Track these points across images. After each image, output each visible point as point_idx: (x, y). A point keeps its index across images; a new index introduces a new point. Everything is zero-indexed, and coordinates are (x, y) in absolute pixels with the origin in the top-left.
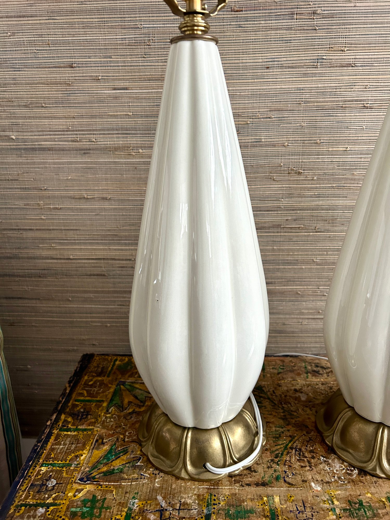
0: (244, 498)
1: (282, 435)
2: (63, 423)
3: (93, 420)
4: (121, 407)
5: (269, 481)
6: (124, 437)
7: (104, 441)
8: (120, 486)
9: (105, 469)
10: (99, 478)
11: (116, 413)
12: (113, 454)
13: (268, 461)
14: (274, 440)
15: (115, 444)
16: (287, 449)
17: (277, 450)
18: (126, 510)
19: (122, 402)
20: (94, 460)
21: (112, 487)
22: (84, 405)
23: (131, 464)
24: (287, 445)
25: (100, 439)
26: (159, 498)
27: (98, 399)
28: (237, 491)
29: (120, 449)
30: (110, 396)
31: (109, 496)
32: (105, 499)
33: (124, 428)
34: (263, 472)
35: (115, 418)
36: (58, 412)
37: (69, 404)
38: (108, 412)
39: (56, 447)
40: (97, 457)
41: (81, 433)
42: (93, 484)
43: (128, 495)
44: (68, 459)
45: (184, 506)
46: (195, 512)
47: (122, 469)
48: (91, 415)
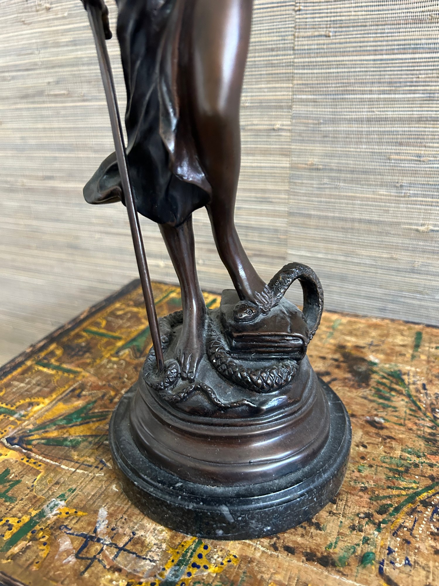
0: (266, 576)
1: (412, 470)
2: (47, 354)
3: (88, 361)
4: (140, 352)
5: (340, 559)
6: (116, 395)
7: (84, 393)
8: (55, 470)
9: (54, 434)
10: (35, 446)
11: (128, 359)
12: (83, 415)
13: (358, 515)
14: (391, 474)
15: (95, 402)
16: (413, 503)
17: (389, 497)
18: (34, 513)
20: (50, 416)
21: (43, 465)
22: (92, 338)
23: (96, 440)
24: (418, 494)
25: (79, 388)
26: (103, 512)
27: (117, 334)
28: (258, 555)
29: (96, 411)
30: (134, 334)
31: (27, 480)
32: (18, 482)
33: (124, 382)
34: (335, 533)
35: (122, 364)
36: (51, 339)
37: (73, 333)
38: (117, 354)
39: (16, 383)
40: (58, 413)
41: (60, 373)
42: (21, 452)
43: (56, 488)
44: (18, 404)
45: (135, 544)
46: (147, 565)
47: (78, 443)
48: (91, 353)
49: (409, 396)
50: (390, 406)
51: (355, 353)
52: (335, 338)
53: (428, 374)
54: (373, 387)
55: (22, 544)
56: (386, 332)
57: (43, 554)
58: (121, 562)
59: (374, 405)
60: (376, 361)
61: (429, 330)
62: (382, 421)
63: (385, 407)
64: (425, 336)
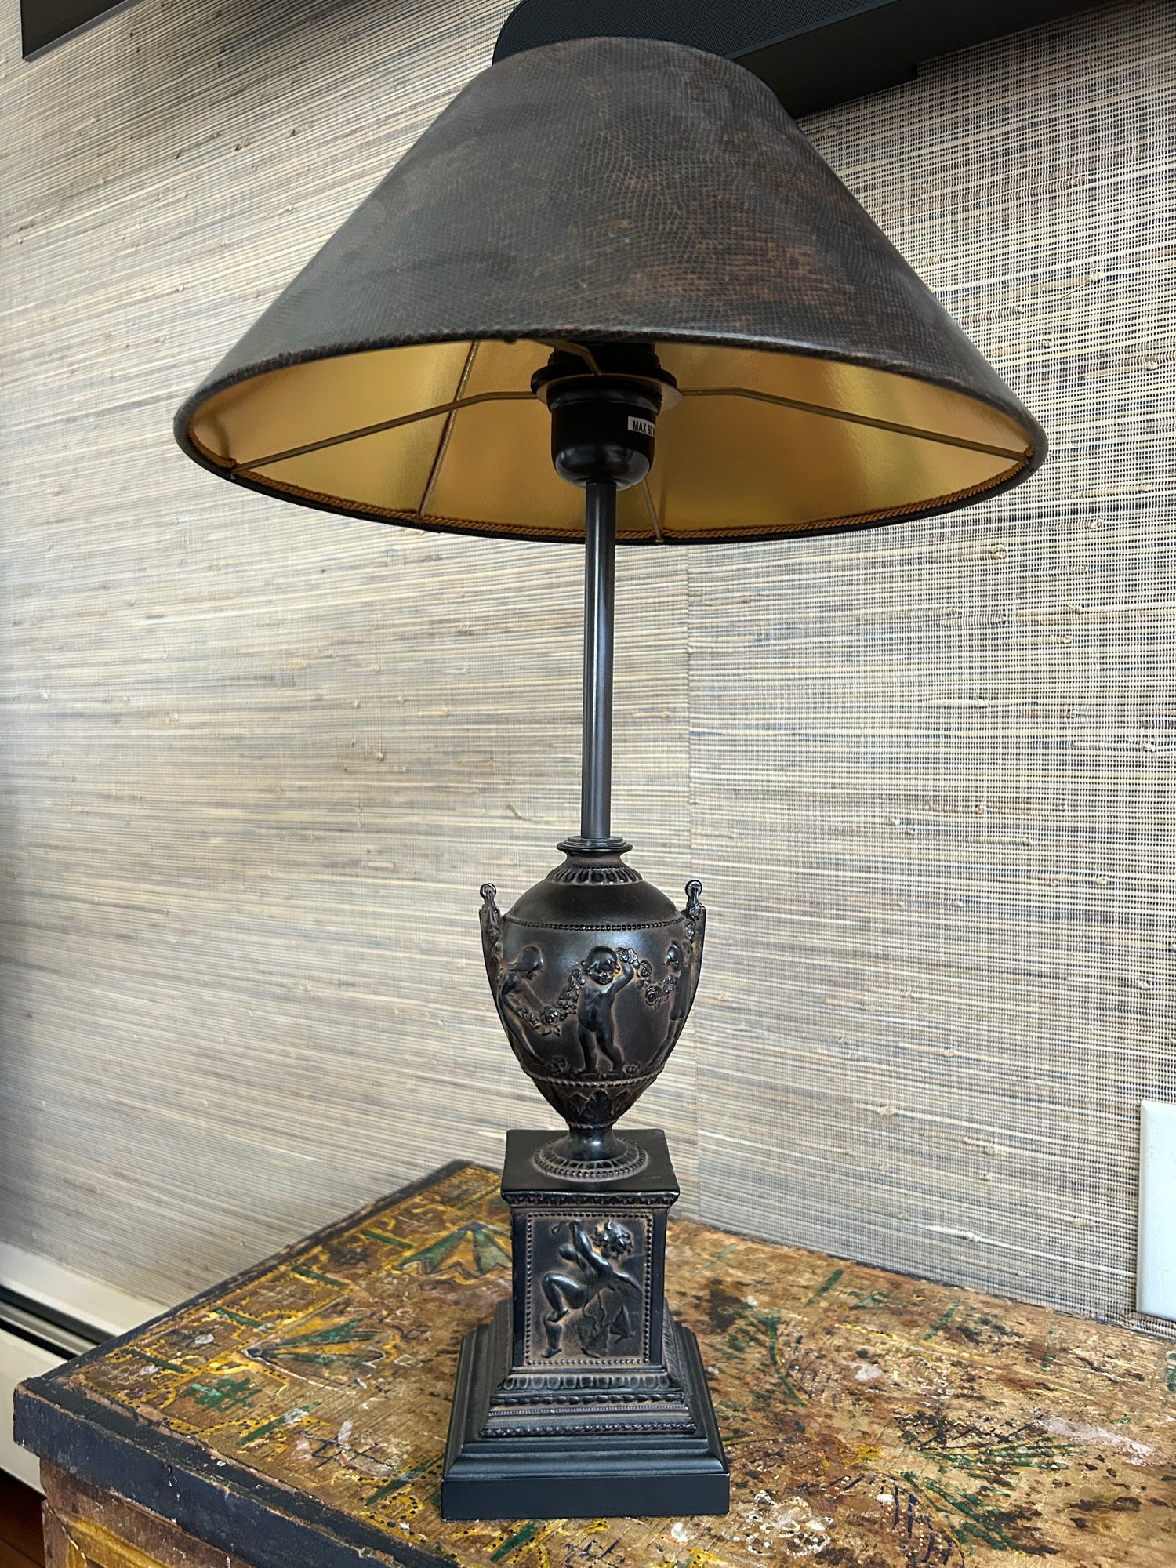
2: (308, 1259)
3: (361, 1272)
4: (433, 1267)
6: (389, 1315)
7: (349, 1309)
8: (302, 1384)
9: (305, 1350)
10: (281, 1360)
11: (414, 1274)
12: (343, 1333)
15: (361, 1320)
18: (273, 1419)
19: (442, 1261)
20: (302, 1331)
21: (288, 1379)
22: (371, 1244)
23: (355, 1360)
25: (344, 1304)
26: (348, 1425)
27: (406, 1241)
29: (361, 1330)
30: (428, 1244)
31: (269, 1391)
32: (259, 1391)
33: (402, 1301)
35: (404, 1280)
36: (316, 1239)
37: (347, 1234)
38: (400, 1267)
39: (264, 1292)
40: (312, 1328)
41: (322, 1284)
42: (264, 1364)
43: (300, 1401)
44: (264, 1315)
45: (374, 1452)
46: (384, 1468)
47: (332, 1361)
48: (366, 1261)
49: (772, 1348)
50: (736, 1357)
51: (731, 1292)
52: (713, 1270)
53: (816, 1324)
54: (730, 1335)
55: (259, 1441)
56: (792, 1267)
57: (279, 1450)
58: (356, 1463)
59: (719, 1355)
60: (755, 1303)
61: (856, 1269)
62: (717, 1372)
63: (729, 1358)
64: (845, 1277)
